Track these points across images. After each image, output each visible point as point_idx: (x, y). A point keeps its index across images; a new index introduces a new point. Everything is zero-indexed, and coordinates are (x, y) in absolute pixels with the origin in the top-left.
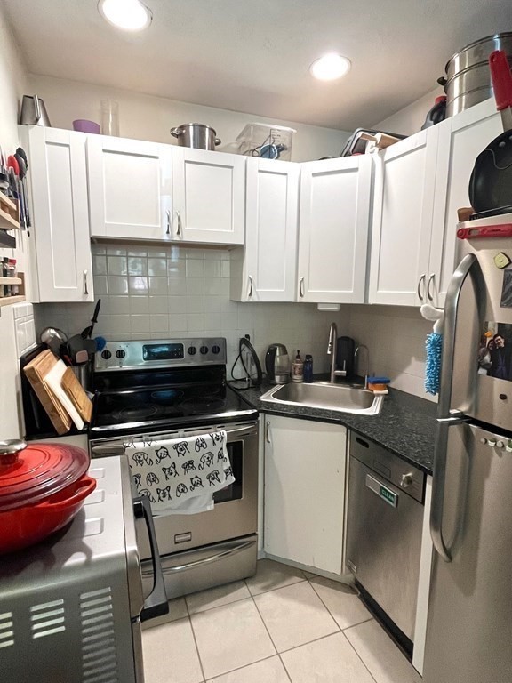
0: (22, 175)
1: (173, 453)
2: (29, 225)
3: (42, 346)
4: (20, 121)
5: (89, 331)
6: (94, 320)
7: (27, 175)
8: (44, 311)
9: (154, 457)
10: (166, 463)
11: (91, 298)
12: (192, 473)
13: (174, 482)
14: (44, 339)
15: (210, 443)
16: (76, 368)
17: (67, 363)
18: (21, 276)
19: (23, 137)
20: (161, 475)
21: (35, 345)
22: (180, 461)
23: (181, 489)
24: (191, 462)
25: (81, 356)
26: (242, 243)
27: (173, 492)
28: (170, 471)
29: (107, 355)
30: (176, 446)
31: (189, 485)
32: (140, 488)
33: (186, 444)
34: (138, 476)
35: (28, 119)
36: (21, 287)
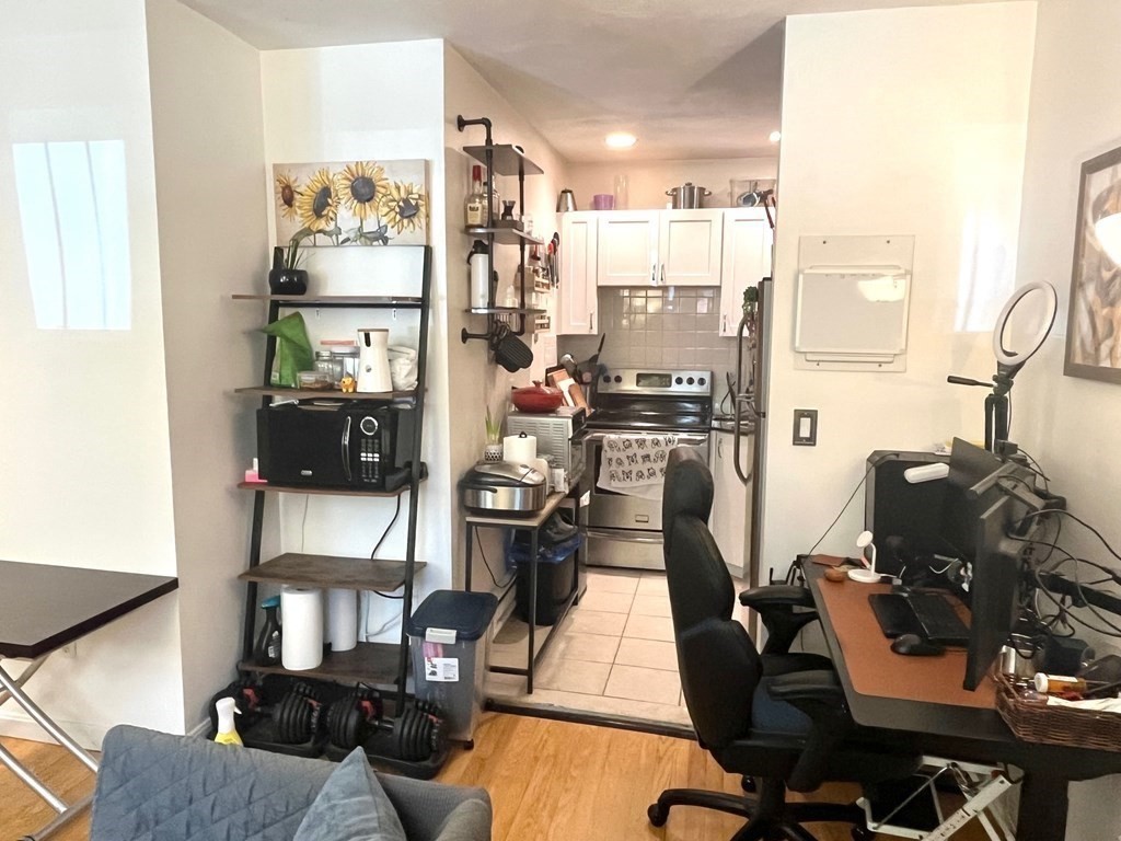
0: (555, 251)
1: (635, 445)
2: (558, 281)
3: (560, 367)
4: (558, 210)
5: (595, 358)
6: (600, 350)
7: (559, 248)
8: (564, 341)
9: (622, 447)
10: (630, 452)
11: (595, 332)
12: (648, 465)
13: (635, 468)
14: (562, 361)
15: (663, 444)
16: (582, 387)
17: (576, 380)
18: (549, 318)
19: (559, 221)
20: (626, 462)
21: (556, 365)
22: (641, 452)
23: (640, 475)
24: (648, 456)
25: (587, 377)
26: (718, 284)
27: (634, 475)
28: (632, 459)
29: (607, 380)
30: (637, 441)
31: (646, 473)
32: (611, 469)
33: (644, 441)
34: (610, 460)
35: (562, 209)
36: (548, 324)
